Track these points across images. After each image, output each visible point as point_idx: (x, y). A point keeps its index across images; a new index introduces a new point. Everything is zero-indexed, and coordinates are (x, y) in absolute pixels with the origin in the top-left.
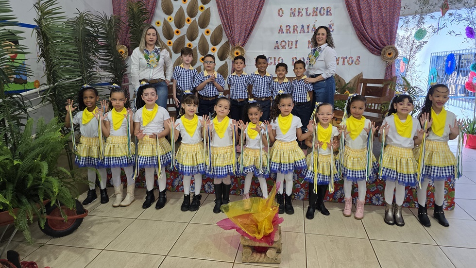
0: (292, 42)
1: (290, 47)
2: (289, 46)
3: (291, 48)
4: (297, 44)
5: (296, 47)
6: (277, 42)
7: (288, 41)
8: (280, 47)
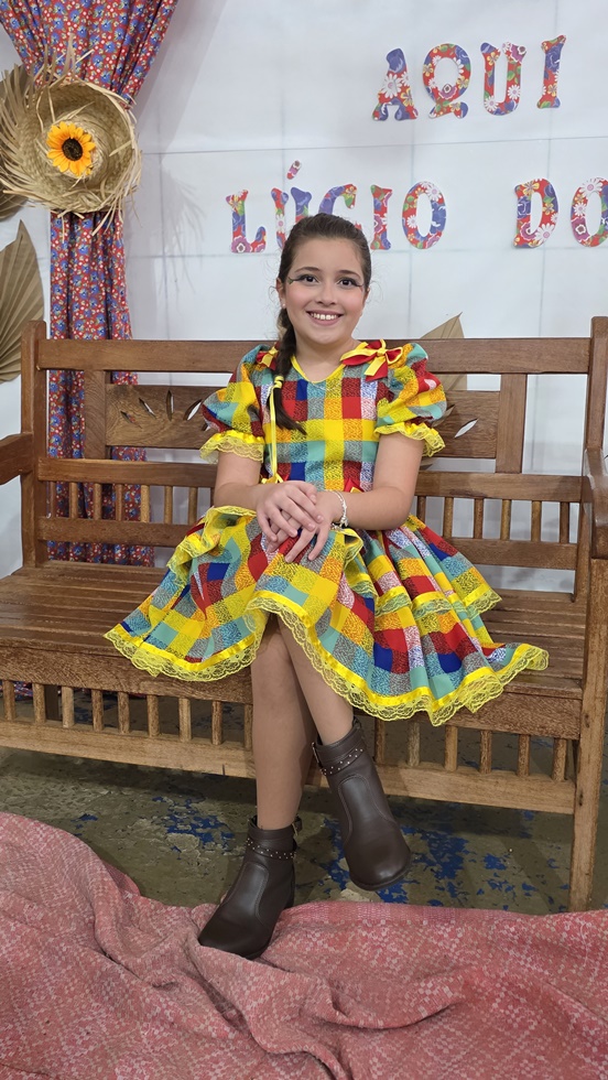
0: (516, 53)
1: (499, 97)
2: (489, 89)
3: (507, 107)
4: (560, 76)
5: (549, 100)
6: (396, 58)
7: (488, 50)
8: (422, 102)
